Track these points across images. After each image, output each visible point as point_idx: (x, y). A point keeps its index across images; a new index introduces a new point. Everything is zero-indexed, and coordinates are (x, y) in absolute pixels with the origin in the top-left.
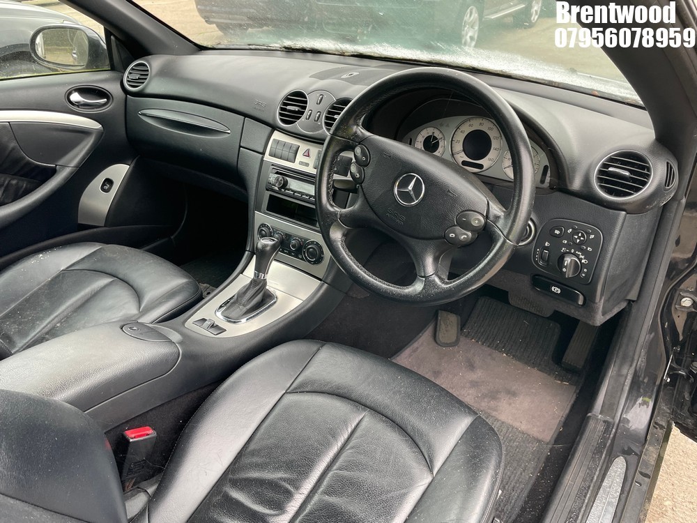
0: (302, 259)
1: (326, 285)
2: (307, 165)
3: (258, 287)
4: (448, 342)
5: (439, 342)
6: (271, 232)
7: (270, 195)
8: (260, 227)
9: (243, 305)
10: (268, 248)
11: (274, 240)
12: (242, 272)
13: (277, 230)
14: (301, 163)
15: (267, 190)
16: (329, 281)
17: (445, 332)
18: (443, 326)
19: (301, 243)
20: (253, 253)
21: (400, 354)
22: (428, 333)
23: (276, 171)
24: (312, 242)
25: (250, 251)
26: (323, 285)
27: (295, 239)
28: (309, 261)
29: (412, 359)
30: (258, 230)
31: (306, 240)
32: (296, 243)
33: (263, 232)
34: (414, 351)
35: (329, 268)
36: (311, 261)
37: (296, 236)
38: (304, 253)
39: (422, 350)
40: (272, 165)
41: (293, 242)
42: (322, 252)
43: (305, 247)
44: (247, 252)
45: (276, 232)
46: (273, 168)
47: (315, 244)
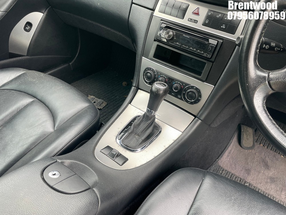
0: (181, 99)
1: (200, 121)
2: (196, 21)
3: (149, 122)
4: (248, 147)
5: (243, 146)
6: (155, 75)
7: (158, 45)
8: (145, 70)
9: (138, 135)
10: (161, 92)
11: (165, 86)
12: (130, 103)
13: (161, 74)
14: (190, 20)
15: (155, 40)
16: (202, 118)
17: (246, 140)
18: (245, 136)
19: (182, 86)
20: (138, 88)
21: (222, 156)
22: (235, 139)
23: (166, 25)
24: (192, 87)
25: (136, 86)
26: (197, 121)
27: (177, 83)
28: (187, 101)
29: (229, 159)
30: (144, 72)
31: (187, 84)
32: (178, 86)
33: (149, 74)
34: (230, 153)
35: (204, 108)
36: (189, 102)
37: (178, 81)
38: (184, 94)
39: (233, 152)
40: (161, 20)
41: (175, 85)
42: (200, 96)
43: (186, 90)
44: (133, 87)
45: (160, 75)
46: (163, 23)
47: (194, 89)
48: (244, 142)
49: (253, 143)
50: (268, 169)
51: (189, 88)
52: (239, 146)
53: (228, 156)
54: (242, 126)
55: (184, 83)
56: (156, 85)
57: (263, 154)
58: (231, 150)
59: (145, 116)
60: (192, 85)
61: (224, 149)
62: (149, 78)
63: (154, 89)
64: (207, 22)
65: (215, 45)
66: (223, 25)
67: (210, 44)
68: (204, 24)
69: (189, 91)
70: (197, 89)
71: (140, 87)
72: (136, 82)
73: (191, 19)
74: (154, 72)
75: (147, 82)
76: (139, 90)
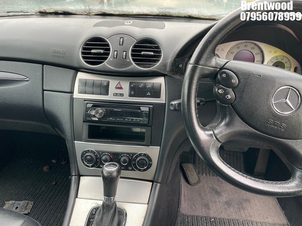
0: (133, 170)
2: (122, 95)
3: (112, 211)
5: (191, 184)
8: (83, 154)
12: (76, 196)
13: (103, 152)
15: (84, 122)
16: (160, 181)
17: (192, 177)
18: (189, 173)
19: (130, 157)
20: (79, 176)
21: (181, 203)
22: (183, 180)
23: (92, 105)
24: (140, 155)
25: (77, 174)
26: (156, 185)
27: (124, 156)
28: (140, 170)
29: (187, 202)
30: (82, 156)
31: (134, 154)
32: (126, 159)
33: (88, 157)
34: (185, 196)
35: (158, 171)
36: (142, 170)
37: (124, 153)
38: (135, 164)
39: (187, 193)
40: (85, 101)
41: (122, 159)
42: (150, 160)
43: (135, 160)
44: (74, 177)
45: (102, 154)
46: (88, 103)
47: (143, 156)
48: (190, 179)
49: (198, 176)
50: (220, 195)
51: (137, 157)
52: (189, 185)
53: (185, 200)
54: (182, 164)
55: (131, 154)
56: (106, 168)
57: (209, 182)
58: (184, 193)
59: (105, 206)
60: (139, 153)
61: (179, 195)
62: (89, 161)
63: (105, 174)
64: (132, 93)
65: (148, 111)
66: (148, 92)
67: (143, 111)
68: (131, 95)
69: (138, 159)
70: (145, 155)
71: (81, 174)
72: (75, 170)
73: (116, 94)
74: (94, 153)
75: (89, 166)
76: (81, 177)
